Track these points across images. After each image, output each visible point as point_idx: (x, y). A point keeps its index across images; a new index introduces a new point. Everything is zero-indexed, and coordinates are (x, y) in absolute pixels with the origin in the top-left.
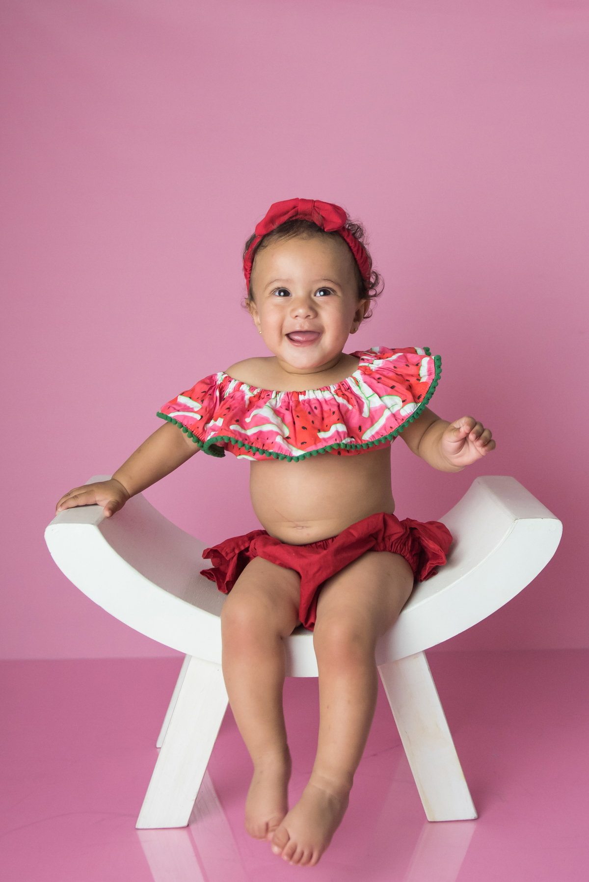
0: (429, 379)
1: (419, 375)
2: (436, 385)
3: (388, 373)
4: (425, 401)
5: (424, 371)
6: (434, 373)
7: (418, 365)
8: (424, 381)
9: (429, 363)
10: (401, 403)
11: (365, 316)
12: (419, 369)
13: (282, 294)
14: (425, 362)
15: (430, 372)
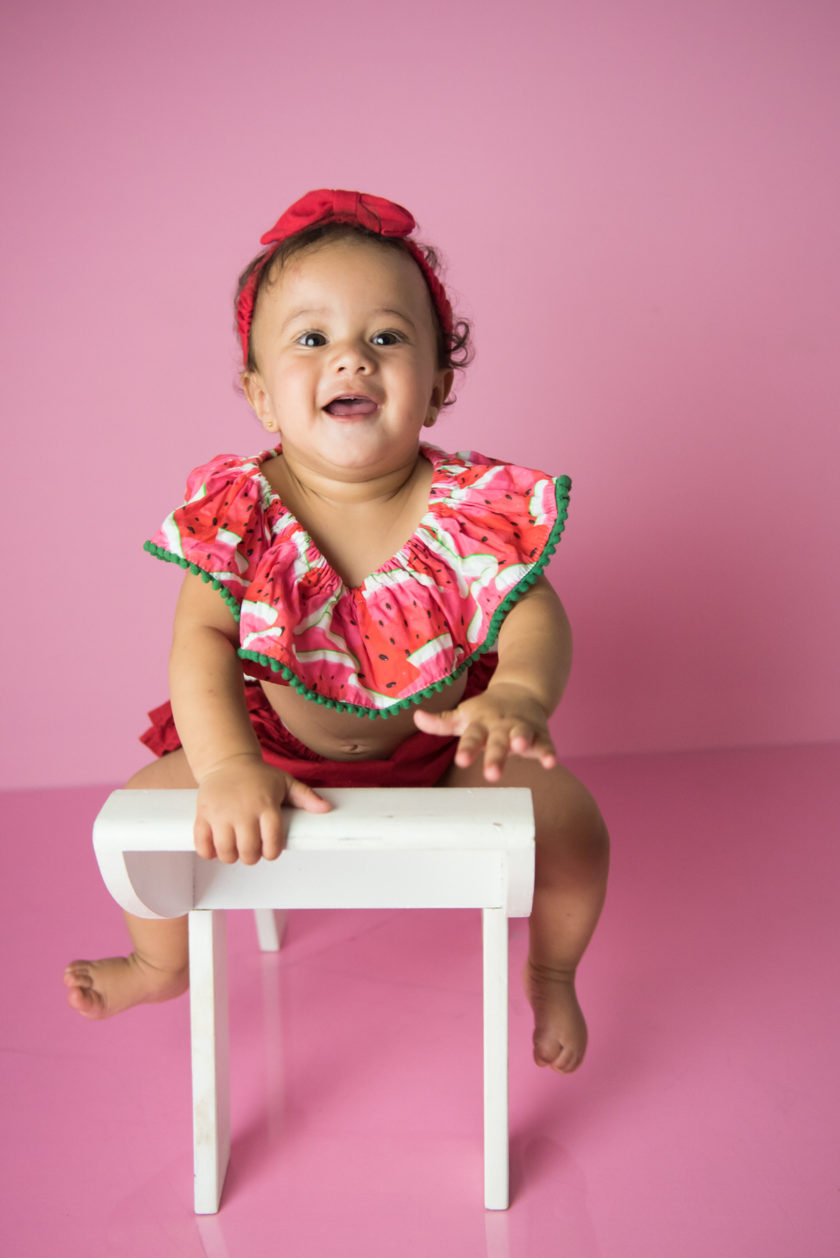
0: (549, 520)
1: (529, 513)
2: (561, 529)
3: (478, 512)
4: (542, 560)
5: (537, 507)
6: (555, 508)
7: (527, 494)
8: (541, 523)
9: (546, 491)
10: (497, 566)
11: (446, 401)
12: (528, 503)
13: (311, 342)
14: (540, 487)
15: (548, 507)
